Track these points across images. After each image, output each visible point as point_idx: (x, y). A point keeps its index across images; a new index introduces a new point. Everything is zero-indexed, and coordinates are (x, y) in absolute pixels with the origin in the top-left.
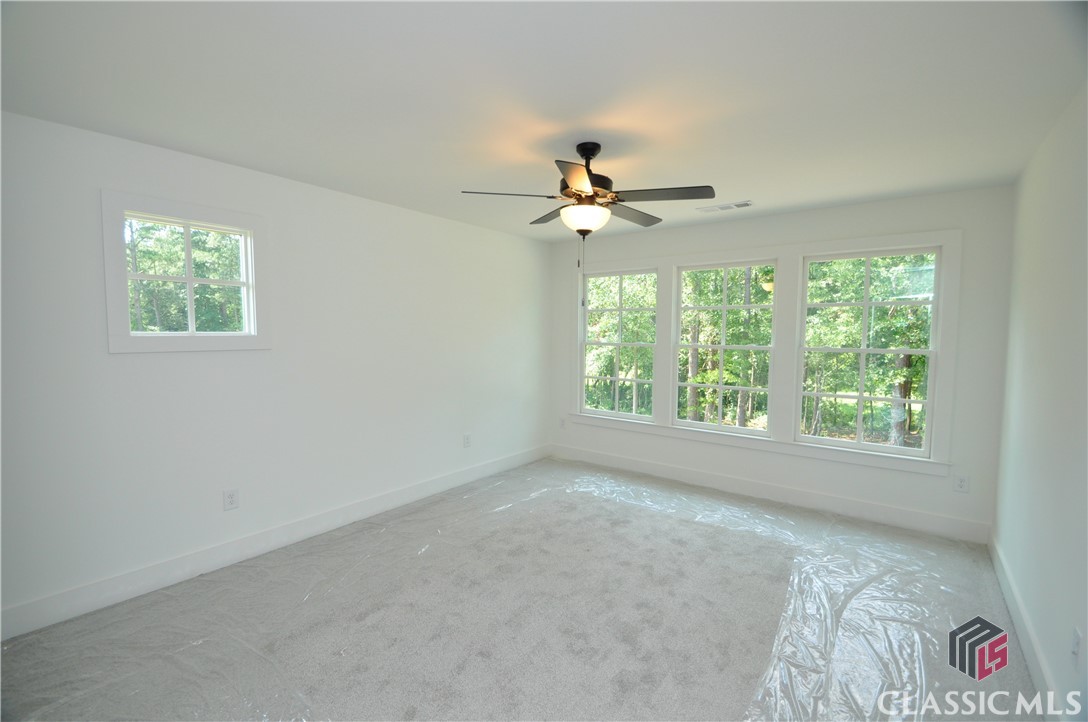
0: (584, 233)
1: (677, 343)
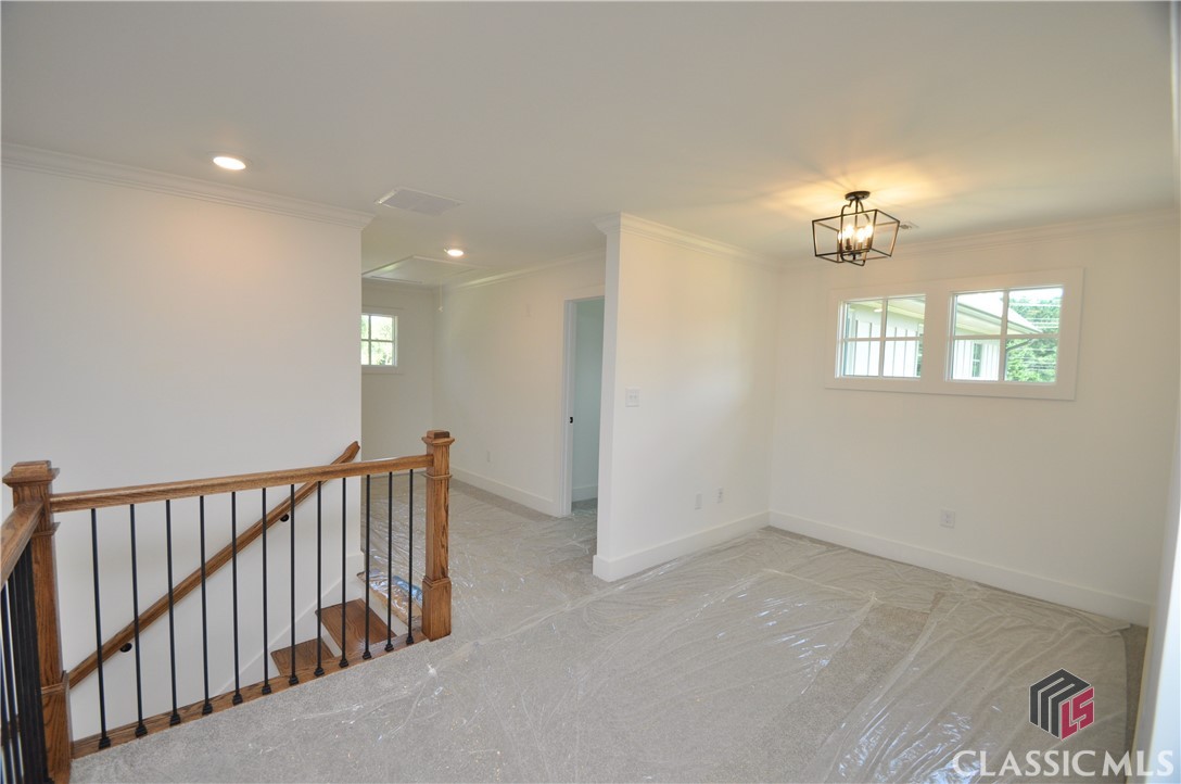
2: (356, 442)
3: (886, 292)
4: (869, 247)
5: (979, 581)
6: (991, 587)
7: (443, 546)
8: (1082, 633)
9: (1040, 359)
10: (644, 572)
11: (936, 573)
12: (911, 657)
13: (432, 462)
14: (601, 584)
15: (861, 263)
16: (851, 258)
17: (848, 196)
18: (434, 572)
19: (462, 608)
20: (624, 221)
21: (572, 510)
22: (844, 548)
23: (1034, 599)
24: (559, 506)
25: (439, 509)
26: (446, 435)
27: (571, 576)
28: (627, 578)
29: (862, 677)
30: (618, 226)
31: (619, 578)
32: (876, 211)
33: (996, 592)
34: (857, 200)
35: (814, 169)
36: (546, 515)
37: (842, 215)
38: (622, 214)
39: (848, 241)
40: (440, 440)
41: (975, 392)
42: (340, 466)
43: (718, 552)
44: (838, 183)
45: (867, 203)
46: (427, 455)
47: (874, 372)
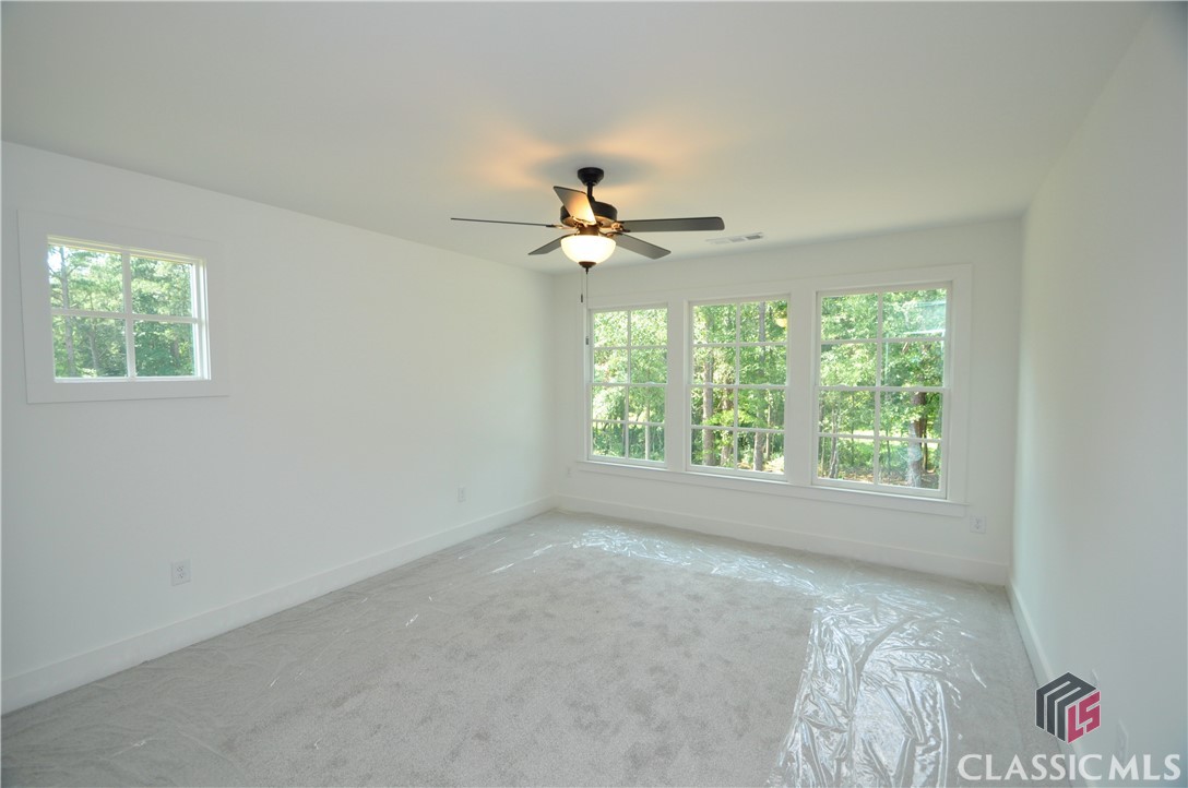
0: (587, 265)
1: (689, 383)
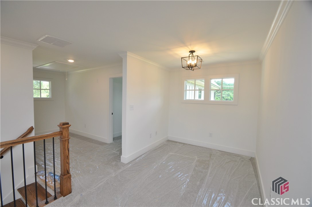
2: (32, 127)
3: (195, 78)
4: (196, 66)
5: (219, 150)
6: (221, 151)
7: (67, 163)
8: (243, 161)
9: (218, 94)
10: (136, 159)
11: (209, 149)
12: (208, 174)
13: (62, 134)
14: (124, 165)
15: (193, 70)
16: (191, 68)
17: (190, 52)
18: (64, 173)
19: (76, 181)
20: (128, 54)
21: (113, 140)
22: (187, 144)
23: (231, 153)
24: (109, 140)
25: (66, 150)
26: (68, 124)
27: (114, 163)
28: (131, 161)
29: (198, 183)
30: (126, 55)
31: (129, 162)
32: (198, 56)
33: (222, 152)
34: (192, 53)
35: (183, 43)
36: (105, 143)
37: (189, 57)
38: (127, 52)
39: (190, 64)
40: (65, 125)
41: (214, 103)
42: (20, 140)
43: (156, 149)
44: (189, 48)
45: (194, 54)
46: (60, 131)
47: (193, 98)
